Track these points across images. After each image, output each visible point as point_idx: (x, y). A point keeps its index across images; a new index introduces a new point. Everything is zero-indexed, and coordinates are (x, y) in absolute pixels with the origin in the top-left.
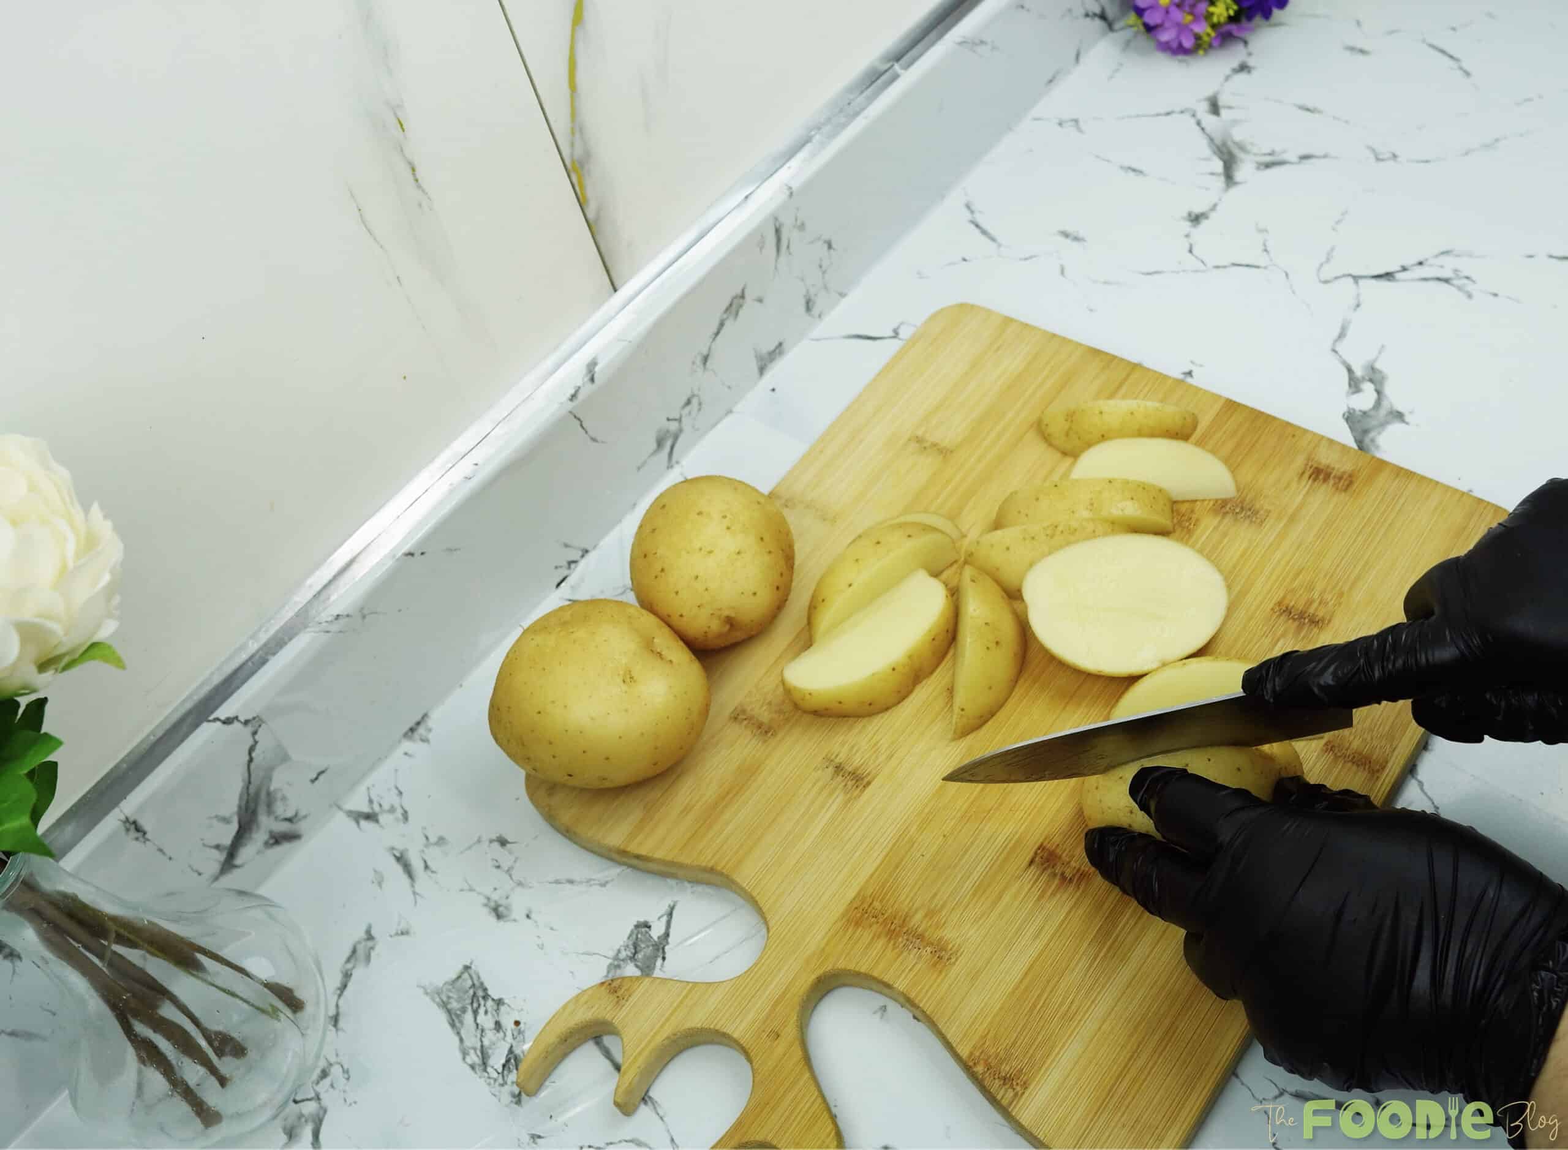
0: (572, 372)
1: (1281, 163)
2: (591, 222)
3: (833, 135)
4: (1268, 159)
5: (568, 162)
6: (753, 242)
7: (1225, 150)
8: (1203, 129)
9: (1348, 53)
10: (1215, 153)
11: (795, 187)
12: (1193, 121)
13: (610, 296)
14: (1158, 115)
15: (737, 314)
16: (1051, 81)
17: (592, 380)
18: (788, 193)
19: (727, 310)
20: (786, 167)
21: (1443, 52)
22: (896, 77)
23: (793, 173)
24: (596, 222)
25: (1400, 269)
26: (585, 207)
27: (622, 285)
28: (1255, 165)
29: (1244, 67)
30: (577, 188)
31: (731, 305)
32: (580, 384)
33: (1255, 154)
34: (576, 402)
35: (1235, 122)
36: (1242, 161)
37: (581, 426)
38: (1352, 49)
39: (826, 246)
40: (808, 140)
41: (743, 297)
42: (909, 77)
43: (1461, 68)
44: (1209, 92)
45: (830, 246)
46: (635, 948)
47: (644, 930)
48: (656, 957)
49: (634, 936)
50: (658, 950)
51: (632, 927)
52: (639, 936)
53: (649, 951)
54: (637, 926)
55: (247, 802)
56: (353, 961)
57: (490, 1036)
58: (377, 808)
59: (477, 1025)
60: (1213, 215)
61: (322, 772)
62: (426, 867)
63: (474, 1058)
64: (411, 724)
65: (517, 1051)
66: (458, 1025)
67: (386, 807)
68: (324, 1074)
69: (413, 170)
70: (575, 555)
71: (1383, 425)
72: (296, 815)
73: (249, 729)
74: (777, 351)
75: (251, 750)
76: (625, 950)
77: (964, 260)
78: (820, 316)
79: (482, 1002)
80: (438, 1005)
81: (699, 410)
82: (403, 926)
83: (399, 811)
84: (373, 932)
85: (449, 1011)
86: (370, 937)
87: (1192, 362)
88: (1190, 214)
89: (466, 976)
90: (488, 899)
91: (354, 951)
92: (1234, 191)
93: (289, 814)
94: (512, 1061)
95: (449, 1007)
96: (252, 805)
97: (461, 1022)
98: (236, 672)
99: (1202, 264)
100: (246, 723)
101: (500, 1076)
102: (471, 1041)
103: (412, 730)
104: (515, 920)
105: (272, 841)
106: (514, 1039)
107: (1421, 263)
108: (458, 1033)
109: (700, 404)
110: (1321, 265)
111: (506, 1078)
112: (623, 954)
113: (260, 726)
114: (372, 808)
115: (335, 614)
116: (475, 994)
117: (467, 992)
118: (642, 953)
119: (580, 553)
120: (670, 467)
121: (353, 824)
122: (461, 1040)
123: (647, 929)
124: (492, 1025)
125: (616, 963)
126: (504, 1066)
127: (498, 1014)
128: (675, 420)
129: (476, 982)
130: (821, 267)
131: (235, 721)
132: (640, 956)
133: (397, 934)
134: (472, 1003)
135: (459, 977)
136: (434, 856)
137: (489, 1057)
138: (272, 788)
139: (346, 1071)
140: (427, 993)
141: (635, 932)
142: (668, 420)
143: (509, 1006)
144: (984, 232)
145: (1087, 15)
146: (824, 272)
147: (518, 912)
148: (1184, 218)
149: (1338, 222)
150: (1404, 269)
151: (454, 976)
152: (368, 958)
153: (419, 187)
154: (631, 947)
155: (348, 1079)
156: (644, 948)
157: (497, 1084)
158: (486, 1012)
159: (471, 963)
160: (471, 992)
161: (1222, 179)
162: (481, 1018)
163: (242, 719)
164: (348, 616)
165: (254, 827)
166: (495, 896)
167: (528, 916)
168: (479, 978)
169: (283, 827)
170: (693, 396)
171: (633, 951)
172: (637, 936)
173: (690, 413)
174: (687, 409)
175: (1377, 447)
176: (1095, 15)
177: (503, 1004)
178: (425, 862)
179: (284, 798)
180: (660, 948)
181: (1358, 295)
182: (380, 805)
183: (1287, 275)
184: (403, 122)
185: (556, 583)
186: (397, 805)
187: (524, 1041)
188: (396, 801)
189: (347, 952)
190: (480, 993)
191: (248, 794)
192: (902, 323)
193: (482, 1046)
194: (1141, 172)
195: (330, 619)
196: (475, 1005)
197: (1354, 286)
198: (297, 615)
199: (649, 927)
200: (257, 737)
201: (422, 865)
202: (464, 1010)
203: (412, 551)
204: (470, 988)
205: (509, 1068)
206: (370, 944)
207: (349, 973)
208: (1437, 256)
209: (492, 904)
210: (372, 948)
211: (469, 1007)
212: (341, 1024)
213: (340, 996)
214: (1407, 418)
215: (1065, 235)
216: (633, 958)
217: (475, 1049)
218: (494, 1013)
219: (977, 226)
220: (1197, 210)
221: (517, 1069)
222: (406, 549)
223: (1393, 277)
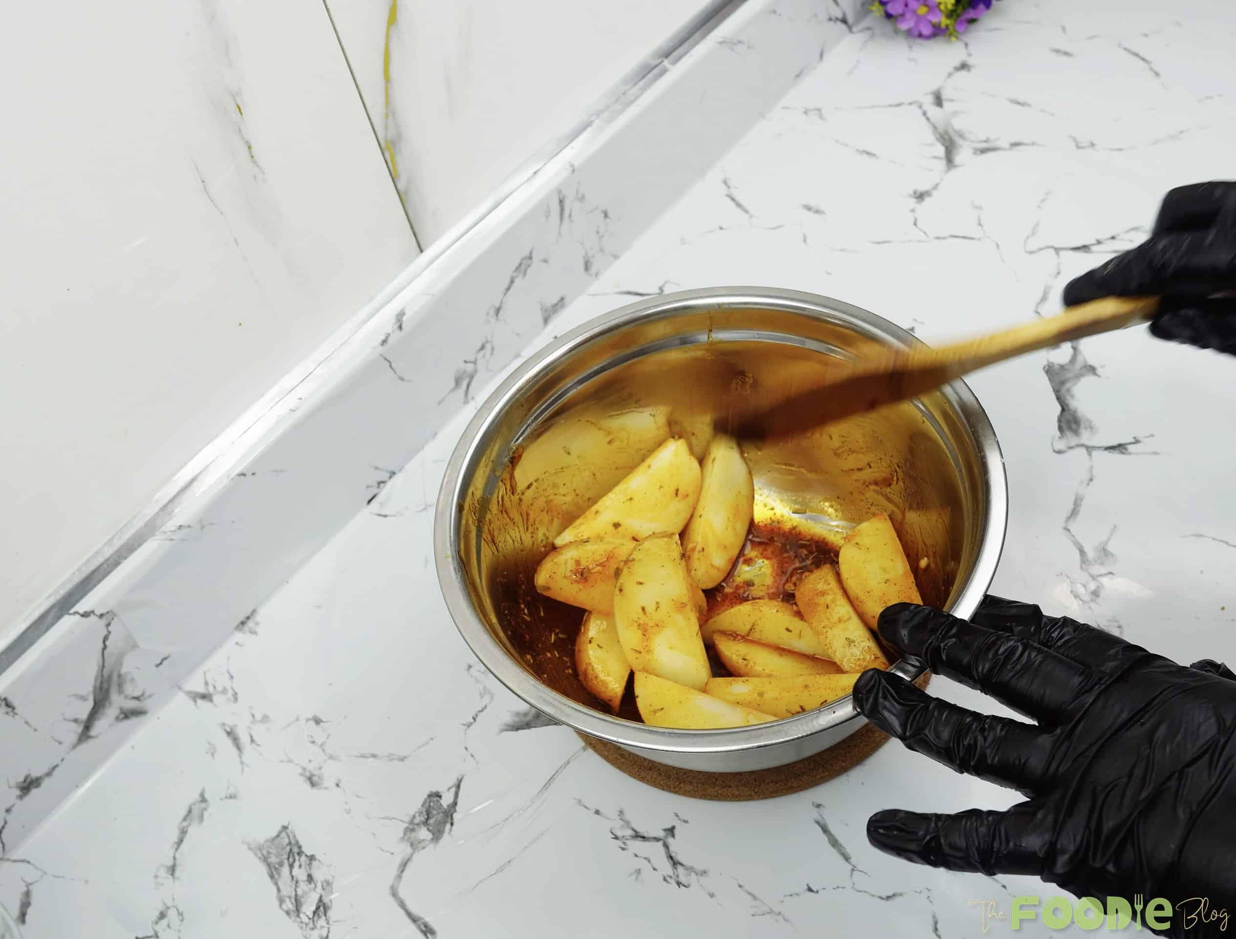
0: (384, 320)
1: (994, 149)
2: (401, 193)
3: (609, 121)
4: (983, 145)
5: (383, 142)
6: (540, 211)
7: (946, 137)
8: (928, 119)
9: (1054, 54)
10: (937, 139)
11: (576, 165)
12: (920, 112)
13: (417, 256)
14: (890, 106)
15: (525, 273)
16: (798, 76)
17: (400, 327)
18: (570, 170)
19: (517, 269)
20: (569, 148)
21: (1136, 55)
22: (665, 71)
23: (575, 152)
24: (406, 192)
25: (1095, 242)
26: (396, 180)
27: (427, 247)
28: (972, 151)
29: (964, 66)
30: (390, 164)
31: (520, 265)
32: (390, 331)
33: (972, 141)
34: (386, 347)
35: (955, 113)
36: (961, 146)
37: (391, 366)
38: (1057, 51)
39: (603, 215)
40: (588, 124)
41: (530, 258)
42: (676, 71)
43: (1151, 69)
44: (934, 87)
45: (606, 215)
46: (428, 814)
47: (435, 799)
48: (445, 823)
49: (427, 804)
50: (447, 816)
51: (426, 796)
52: (432, 804)
53: (440, 817)
54: (430, 796)
55: (102, 683)
56: (188, 820)
57: (303, 887)
58: (211, 690)
59: (293, 877)
60: (935, 193)
61: (166, 658)
62: (252, 741)
63: (289, 905)
64: (242, 618)
65: (326, 900)
66: (276, 876)
67: (219, 688)
68: (162, 916)
69: (250, 148)
70: (384, 476)
71: (1078, 376)
72: (143, 695)
73: (104, 621)
74: (560, 304)
75: (105, 639)
76: (419, 816)
77: (721, 228)
78: (596, 275)
79: (297, 858)
80: (260, 858)
81: (492, 354)
82: (232, 791)
83: (230, 693)
84: (207, 796)
85: (269, 865)
86: (203, 799)
87: (915, 320)
88: (915, 193)
89: (284, 835)
90: (304, 769)
91: (190, 811)
92: (953, 172)
93: (136, 694)
94: (322, 909)
95: (270, 860)
96: (105, 686)
97: (279, 874)
98: (93, 572)
99: (924, 235)
100: (101, 616)
101: (311, 922)
102: (287, 890)
103: (243, 623)
104: (326, 788)
105: (122, 716)
106: (323, 889)
107: (1113, 238)
108: (276, 884)
109: (493, 349)
110: (1028, 238)
111: (315, 923)
112: (418, 820)
113: (113, 619)
114: (208, 690)
115: (178, 525)
116: (291, 850)
117: (284, 848)
118: (434, 819)
119: (388, 475)
120: (466, 402)
121: (192, 703)
122: (279, 890)
123: (438, 799)
124: (305, 878)
125: (411, 827)
126: (314, 913)
127: (310, 868)
128: (471, 362)
129: (293, 842)
130: (598, 232)
131: (92, 615)
132: (431, 821)
133: (226, 797)
134: (288, 859)
135: (278, 836)
136: (259, 731)
137: (302, 905)
138: (123, 671)
139: (180, 914)
140: (250, 849)
141: (428, 800)
142: (465, 362)
143: (320, 861)
144: (738, 205)
145: (830, 19)
146: (601, 238)
147: (328, 782)
148: (910, 196)
149: (1043, 201)
150: (1099, 242)
151: (274, 834)
152: (201, 818)
153: (254, 162)
154: (424, 813)
155: (182, 920)
156: (436, 815)
157: (308, 929)
158: (300, 866)
159: (289, 824)
160: (288, 848)
161: (944, 162)
162: (296, 871)
163: (98, 613)
164: (189, 526)
165: (107, 704)
166: (311, 767)
167: (338, 785)
168: (295, 836)
169: (132, 704)
170: (487, 342)
171: (426, 817)
172: (430, 804)
173: (484, 357)
174: (482, 352)
175: (1072, 396)
176: (837, 19)
177: (315, 859)
178: (251, 737)
179: (132, 680)
180: (449, 814)
181: (1059, 264)
182: (215, 687)
183: (998, 246)
184: (241, 106)
185: (367, 500)
186: (229, 688)
187: (332, 893)
188: (227, 683)
189: (184, 812)
190: (296, 850)
191: (102, 676)
192: (667, 282)
193: (296, 895)
194: (874, 155)
195: (172, 529)
196: (291, 860)
197: (1055, 256)
198: (146, 525)
199: (440, 797)
200: (110, 628)
201: (249, 739)
202: (281, 864)
203: (245, 472)
204: (287, 845)
205: (319, 915)
206: (203, 805)
207: (185, 830)
208: (1128, 231)
209: (308, 774)
210: (205, 809)
211: (286, 861)
212: (178, 873)
213: (177, 849)
214: (1099, 371)
215: (809, 208)
216: (426, 823)
217: (290, 897)
218: (307, 867)
219: (733, 199)
220: (922, 188)
221: (325, 915)
222: (238, 471)
223: (1089, 249)
